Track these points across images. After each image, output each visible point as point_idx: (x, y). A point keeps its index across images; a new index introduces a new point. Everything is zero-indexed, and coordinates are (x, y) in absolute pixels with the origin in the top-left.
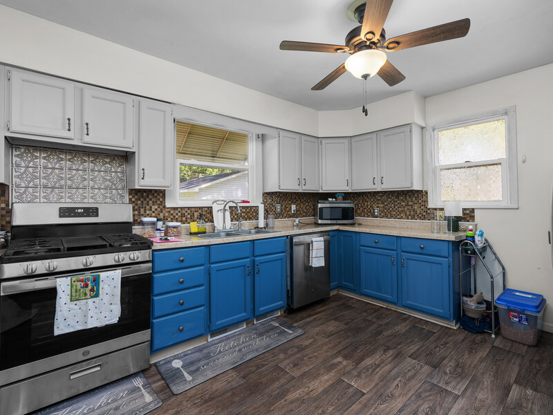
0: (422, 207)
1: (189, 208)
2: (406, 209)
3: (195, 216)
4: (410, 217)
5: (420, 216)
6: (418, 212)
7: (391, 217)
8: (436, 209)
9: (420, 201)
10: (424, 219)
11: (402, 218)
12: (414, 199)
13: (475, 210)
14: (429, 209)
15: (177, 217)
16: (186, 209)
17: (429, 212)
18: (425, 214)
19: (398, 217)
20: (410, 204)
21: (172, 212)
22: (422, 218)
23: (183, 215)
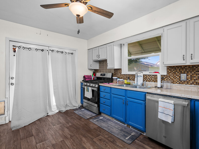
1: (129, 75)
3: (131, 78)
15: (125, 78)
16: (128, 75)
21: (124, 76)
23: (127, 77)
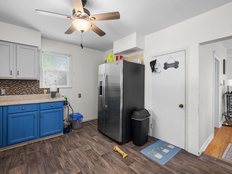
0: (36, 88)
2: (26, 89)
4: (29, 93)
5: (35, 92)
6: (34, 90)
7: (16, 94)
8: (43, 89)
9: (35, 85)
10: (38, 93)
11: (24, 94)
12: (32, 84)
13: (59, 89)
14: (40, 89)
17: (40, 90)
18: (38, 91)
19: (21, 94)
20: (29, 86)
22: (36, 93)
